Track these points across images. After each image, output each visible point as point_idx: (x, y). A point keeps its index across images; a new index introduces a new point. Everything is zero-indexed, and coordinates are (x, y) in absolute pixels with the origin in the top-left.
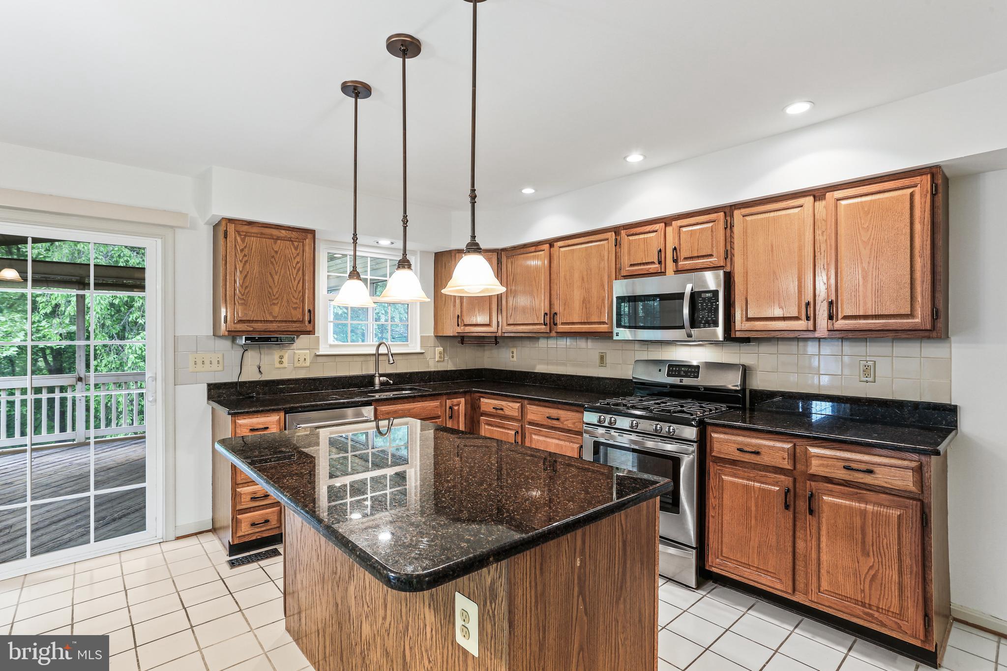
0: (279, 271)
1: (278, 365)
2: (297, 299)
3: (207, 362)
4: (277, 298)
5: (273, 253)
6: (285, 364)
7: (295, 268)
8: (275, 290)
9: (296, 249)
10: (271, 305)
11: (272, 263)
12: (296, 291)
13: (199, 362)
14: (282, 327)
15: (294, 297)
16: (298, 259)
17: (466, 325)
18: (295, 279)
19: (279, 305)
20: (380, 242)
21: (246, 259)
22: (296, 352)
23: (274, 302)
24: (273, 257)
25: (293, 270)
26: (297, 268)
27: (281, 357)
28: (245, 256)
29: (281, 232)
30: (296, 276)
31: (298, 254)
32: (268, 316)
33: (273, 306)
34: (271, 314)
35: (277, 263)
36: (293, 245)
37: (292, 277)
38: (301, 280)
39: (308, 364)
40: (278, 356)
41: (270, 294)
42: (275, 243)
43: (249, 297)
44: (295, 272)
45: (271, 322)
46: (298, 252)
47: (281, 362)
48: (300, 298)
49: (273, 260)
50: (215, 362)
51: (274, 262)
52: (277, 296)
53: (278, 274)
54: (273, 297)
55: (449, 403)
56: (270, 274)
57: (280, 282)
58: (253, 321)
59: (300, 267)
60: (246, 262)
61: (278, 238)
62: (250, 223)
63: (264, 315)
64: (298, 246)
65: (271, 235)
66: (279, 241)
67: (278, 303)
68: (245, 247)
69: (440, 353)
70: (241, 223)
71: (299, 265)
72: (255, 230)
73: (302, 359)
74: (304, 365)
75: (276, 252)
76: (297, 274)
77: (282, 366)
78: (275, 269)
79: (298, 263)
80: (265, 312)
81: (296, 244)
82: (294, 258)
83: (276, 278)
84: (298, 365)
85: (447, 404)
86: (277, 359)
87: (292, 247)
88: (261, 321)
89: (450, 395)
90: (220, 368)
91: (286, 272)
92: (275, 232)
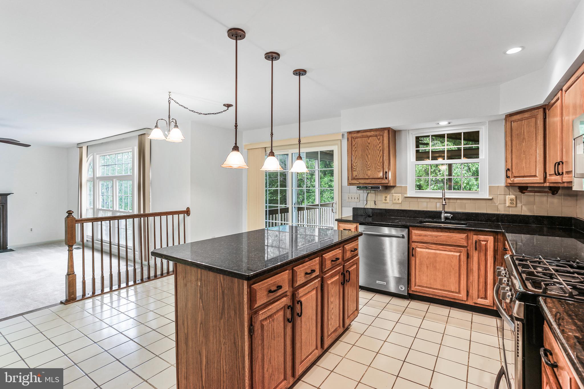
0: (371, 153)
1: (384, 201)
2: (380, 166)
3: (353, 198)
4: (370, 167)
5: (368, 145)
6: (388, 201)
7: (378, 150)
8: (369, 163)
9: (379, 140)
10: (367, 170)
11: (367, 149)
12: (379, 162)
13: (350, 198)
14: (373, 182)
15: (378, 165)
16: (380, 145)
17: (515, 177)
18: (378, 156)
19: (371, 170)
20: (440, 123)
21: (356, 149)
22: (394, 194)
23: (368, 169)
24: (368, 146)
25: (378, 151)
26: (380, 150)
27: (386, 197)
28: (355, 148)
29: (371, 133)
30: (379, 154)
31: (380, 143)
32: (365, 175)
33: (368, 171)
34: (367, 175)
35: (369, 149)
36: (377, 138)
37: (377, 155)
38: (382, 156)
39: (400, 202)
40: (384, 197)
41: (367, 165)
42: (369, 139)
43: (357, 167)
44: (378, 152)
45: (367, 179)
46: (380, 141)
47: (386, 200)
48: (381, 166)
49: (368, 148)
50: (356, 198)
51: (368, 149)
52: (370, 166)
53: (370, 155)
54: (368, 167)
55: (475, 238)
56: (366, 155)
57: (371, 158)
58: (359, 178)
59: (381, 149)
60: (356, 150)
61: (370, 136)
62: (358, 132)
63: (364, 176)
64: (380, 138)
65: (367, 135)
66: (370, 138)
67: (370, 169)
68: (355, 144)
69: (512, 200)
70: (354, 132)
71: (380, 148)
72: (359, 135)
73: (397, 199)
74: (398, 202)
75: (369, 143)
76: (379, 153)
77: (386, 202)
78: (368, 152)
79: (380, 147)
80: (364, 174)
81: (379, 137)
82: (378, 145)
83: (369, 156)
84: (395, 202)
85: (474, 238)
86: (384, 198)
87: (377, 139)
88: (363, 178)
89: (478, 232)
90: (358, 201)
91: (374, 153)
92: (369, 134)
